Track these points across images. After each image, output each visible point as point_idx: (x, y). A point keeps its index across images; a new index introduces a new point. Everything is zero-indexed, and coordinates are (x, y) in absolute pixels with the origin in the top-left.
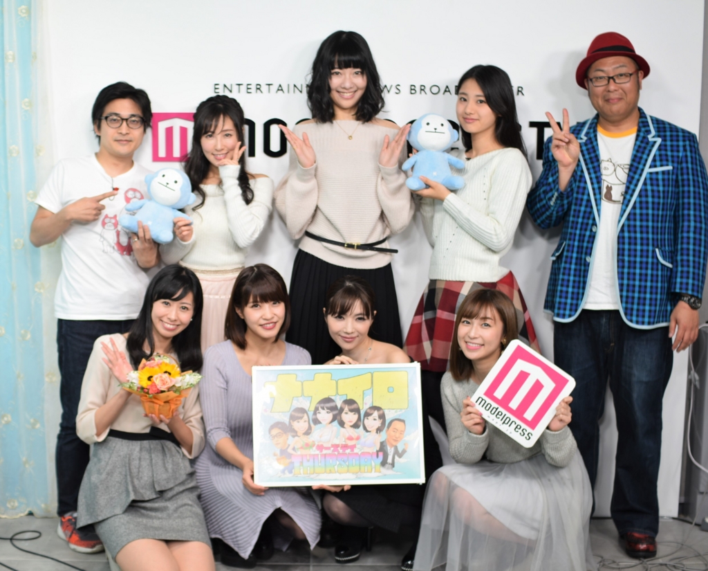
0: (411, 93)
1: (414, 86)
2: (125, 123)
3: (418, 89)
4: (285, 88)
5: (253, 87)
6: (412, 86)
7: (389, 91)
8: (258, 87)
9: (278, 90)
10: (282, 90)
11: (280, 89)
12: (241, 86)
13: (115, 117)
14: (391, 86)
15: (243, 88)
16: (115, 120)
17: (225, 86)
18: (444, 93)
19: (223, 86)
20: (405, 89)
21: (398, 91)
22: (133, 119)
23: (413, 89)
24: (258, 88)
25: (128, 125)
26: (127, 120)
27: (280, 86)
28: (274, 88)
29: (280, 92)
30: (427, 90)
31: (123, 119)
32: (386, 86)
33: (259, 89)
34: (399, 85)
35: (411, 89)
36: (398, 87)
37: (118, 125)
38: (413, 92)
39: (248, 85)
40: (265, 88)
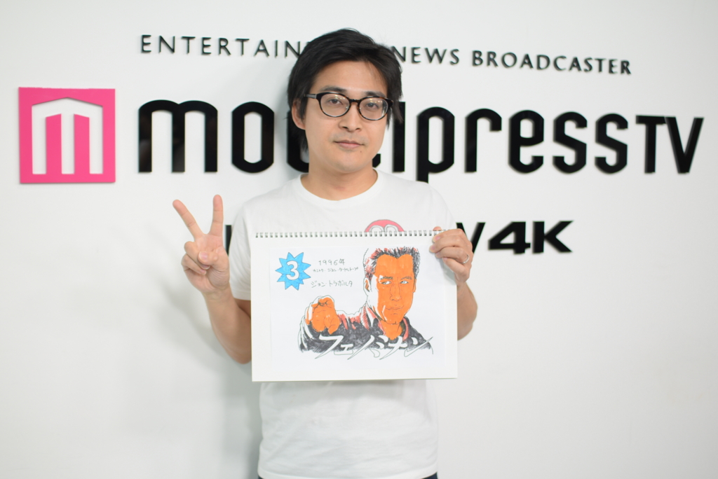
0: (474, 64)
1: (480, 53)
2: (354, 108)
3: (484, 57)
4: (271, 49)
5: (214, 44)
6: (475, 52)
7: (441, 59)
8: (223, 43)
9: (258, 50)
10: (265, 50)
11: (262, 48)
12: (191, 41)
13: (337, 96)
14: (445, 51)
15: (196, 45)
16: (334, 101)
17: (161, 39)
18: (522, 66)
19: (157, 41)
20: (465, 57)
21: (454, 61)
22: (371, 100)
23: (476, 57)
24: (223, 45)
25: (360, 112)
26: (359, 102)
27: (262, 43)
28: (251, 47)
29: (261, 55)
30: (498, 59)
31: (351, 101)
32: (436, 51)
33: (224, 47)
34: (457, 50)
35: (475, 58)
36: (455, 54)
37: (341, 111)
38: (477, 62)
39: (204, 39)
40: (233, 46)
